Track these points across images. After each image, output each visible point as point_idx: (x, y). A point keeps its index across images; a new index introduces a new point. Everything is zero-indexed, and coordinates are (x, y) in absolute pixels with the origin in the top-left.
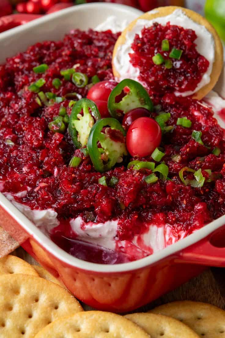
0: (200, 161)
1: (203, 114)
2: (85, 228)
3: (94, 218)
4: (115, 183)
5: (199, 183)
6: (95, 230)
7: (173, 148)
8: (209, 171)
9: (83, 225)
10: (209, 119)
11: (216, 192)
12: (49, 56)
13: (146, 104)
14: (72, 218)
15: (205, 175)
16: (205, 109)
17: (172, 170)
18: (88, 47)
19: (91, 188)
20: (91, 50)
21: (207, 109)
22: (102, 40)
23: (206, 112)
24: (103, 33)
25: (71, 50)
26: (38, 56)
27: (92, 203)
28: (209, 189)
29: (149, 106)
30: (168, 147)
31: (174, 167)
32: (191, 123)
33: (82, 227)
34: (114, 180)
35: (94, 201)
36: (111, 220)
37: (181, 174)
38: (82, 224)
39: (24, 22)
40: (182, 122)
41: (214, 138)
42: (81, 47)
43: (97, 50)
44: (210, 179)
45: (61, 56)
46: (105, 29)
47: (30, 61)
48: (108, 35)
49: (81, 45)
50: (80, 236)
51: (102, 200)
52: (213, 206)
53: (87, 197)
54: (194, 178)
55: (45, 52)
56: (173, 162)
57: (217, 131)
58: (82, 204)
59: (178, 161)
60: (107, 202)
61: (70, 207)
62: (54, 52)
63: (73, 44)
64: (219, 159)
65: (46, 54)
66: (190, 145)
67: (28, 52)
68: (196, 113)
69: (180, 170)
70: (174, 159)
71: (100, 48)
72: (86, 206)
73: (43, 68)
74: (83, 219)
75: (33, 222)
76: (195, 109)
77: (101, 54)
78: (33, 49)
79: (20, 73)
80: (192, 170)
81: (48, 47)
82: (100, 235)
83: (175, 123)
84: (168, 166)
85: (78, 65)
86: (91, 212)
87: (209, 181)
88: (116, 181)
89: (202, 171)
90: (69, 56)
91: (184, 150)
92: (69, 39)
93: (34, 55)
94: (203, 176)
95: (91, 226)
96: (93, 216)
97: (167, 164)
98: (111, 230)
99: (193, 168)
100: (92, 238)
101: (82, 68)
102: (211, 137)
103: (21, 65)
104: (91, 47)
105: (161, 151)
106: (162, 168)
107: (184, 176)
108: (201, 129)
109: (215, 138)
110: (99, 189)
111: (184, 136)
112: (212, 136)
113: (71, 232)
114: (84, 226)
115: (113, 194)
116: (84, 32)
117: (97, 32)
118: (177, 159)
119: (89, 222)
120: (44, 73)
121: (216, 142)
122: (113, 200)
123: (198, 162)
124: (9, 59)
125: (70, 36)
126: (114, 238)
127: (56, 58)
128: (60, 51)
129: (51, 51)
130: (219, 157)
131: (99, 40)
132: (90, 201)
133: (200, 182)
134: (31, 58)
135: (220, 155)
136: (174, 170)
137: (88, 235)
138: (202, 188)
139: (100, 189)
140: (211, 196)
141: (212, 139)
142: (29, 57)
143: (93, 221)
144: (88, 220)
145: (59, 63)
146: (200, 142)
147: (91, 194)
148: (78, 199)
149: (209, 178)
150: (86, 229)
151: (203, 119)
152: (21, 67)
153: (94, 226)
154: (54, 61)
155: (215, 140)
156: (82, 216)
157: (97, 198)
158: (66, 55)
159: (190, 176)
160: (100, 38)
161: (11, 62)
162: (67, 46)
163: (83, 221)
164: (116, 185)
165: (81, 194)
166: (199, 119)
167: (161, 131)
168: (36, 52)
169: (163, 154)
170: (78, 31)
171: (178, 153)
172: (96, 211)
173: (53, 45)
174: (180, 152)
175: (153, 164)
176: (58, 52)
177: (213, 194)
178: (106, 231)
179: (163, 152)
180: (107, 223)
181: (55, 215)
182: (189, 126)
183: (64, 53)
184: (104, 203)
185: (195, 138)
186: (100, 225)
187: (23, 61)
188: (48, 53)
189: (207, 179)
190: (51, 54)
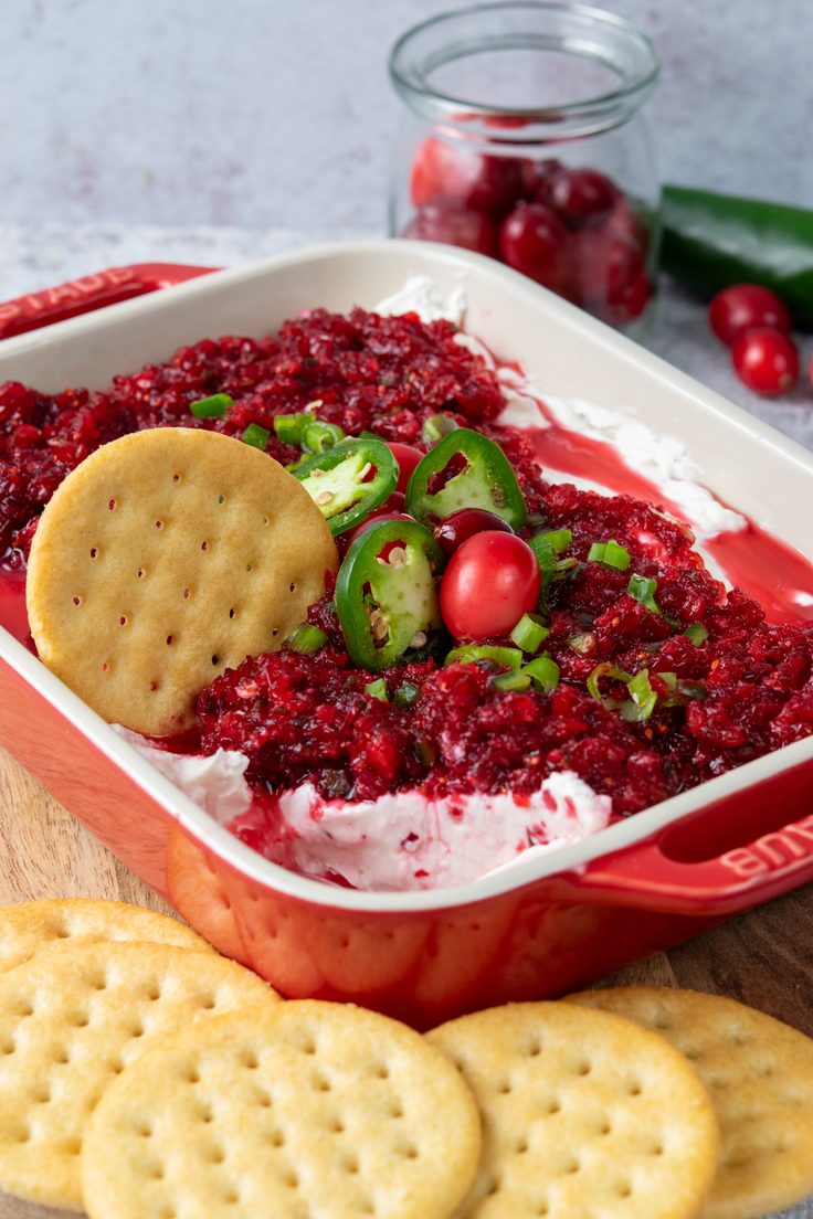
0: (647, 651)
1: (664, 542)
2: (321, 815)
3: (348, 787)
4: (408, 700)
5: (643, 708)
6: (350, 822)
7: (573, 619)
8: (670, 678)
9: (318, 805)
10: (682, 555)
11: (689, 736)
12: (237, 374)
13: (507, 505)
14: (287, 788)
15: (657, 685)
16: (669, 527)
17: (570, 674)
18: (350, 354)
19: (345, 703)
20: (358, 366)
21: (675, 526)
22: (391, 336)
23: (674, 534)
24: (393, 318)
25: (300, 360)
26: (204, 374)
27: (342, 745)
28: (670, 726)
29: (515, 512)
30: (561, 615)
31: (575, 665)
32: (628, 557)
33: (314, 813)
34: (408, 693)
35: (351, 738)
36: (393, 793)
37: (593, 683)
38: (314, 802)
39: (165, 284)
40: (602, 554)
41: (690, 598)
42: (330, 354)
43: (375, 366)
44: (671, 700)
45: (270, 375)
46: (400, 311)
47: (182, 387)
48: (408, 326)
49: (330, 349)
50: (308, 839)
51: (372, 734)
52: (679, 772)
53: (332, 726)
54: (627, 697)
55: (225, 364)
56: (572, 654)
57: (700, 581)
58: (316, 746)
59: (585, 650)
60: (384, 739)
61: (282, 752)
62: (251, 367)
63: (308, 346)
64: (701, 653)
65: (227, 369)
66: (622, 611)
67: (178, 361)
68: (644, 539)
69: (589, 674)
70: (574, 644)
71: (385, 359)
72: (326, 752)
73: (219, 404)
74: (317, 791)
75: (178, 784)
76: (642, 526)
77: (388, 377)
78: (190, 355)
79: (153, 416)
80: (623, 675)
81: (234, 354)
82: (364, 837)
83: (583, 557)
84: (559, 663)
85: (319, 403)
86: (341, 771)
87: (670, 704)
88: (413, 693)
89: (650, 674)
90: (294, 376)
91: (605, 623)
92: (296, 332)
93: (195, 371)
94: (653, 690)
95: (340, 808)
96: (344, 782)
97: (554, 659)
98: (393, 821)
99: (628, 669)
100: (339, 845)
101: (329, 410)
102: (681, 595)
103: (157, 396)
104: (357, 357)
105: (540, 624)
106: (542, 668)
107: (602, 690)
108: (657, 575)
109: (693, 596)
110: (365, 705)
111: (607, 592)
112: (686, 593)
113: (283, 831)
114: (320, 810)
115: (403, 721)
116: (340, 317)
117: (376, 317)
118: (583, 643)
119: (333, 798)
120: (220, 419)
121: (694, 608)
122: (401, 735)
123: (640, 656)
124: (120, 381)
125: (299, 326)
126: (403, 843)
127: (258, 381)
128: (269, 362)
129: (243, 361)
130: (702, 647)
131: (382, 340)
132: (338, 736)
133: (643, 704)
134: (184, 378)
135: (704, 642)
136: (574, 674)
137: (329, 835)
138: (649, 720)
139: (369, 706)
140: (675, 746)
141: (686, 601)
142: (178, 376)
143: (342, 797)
144: (331, 794)
145: (266, 395)
146: (652, 606)
147: (342, 719)
148: (306, 731)
149: (671, 695)
150: (324, 818)
151: (664, 553)
152: (153, 403)
153: (348, 810)
154: (251, 389)
155: (691, 604)
156: (316, 783)
157: (358, 729)
158: (286, 374)
159: (616, 690)
160: (387, 332)
161: (127, 388)
162: (288, 350)
163: (318, 796)
164: (413, 704)
165: (316, 718)
166: (651, 554)
167: (540, 573)
168: (198, 364)
169: (545, 633)
170: (321, 311)
171: (587, 629)
172: (354, 765)
173: (247, 347)
174: (595, 626)
175: (517, 654)
176: (261, 365)
177: (680, 740)
178: (382, 822)
179: (545, 626)
180: (385, 800)
181: (241, 765)
182: (622, 566)
183: (278, 369)
184: (375, 741)
185: (636, 595)
186: (363, 808)
187: (161, 387)
188: (233, 367)
189: (662, 696)
190: (243, 370)
